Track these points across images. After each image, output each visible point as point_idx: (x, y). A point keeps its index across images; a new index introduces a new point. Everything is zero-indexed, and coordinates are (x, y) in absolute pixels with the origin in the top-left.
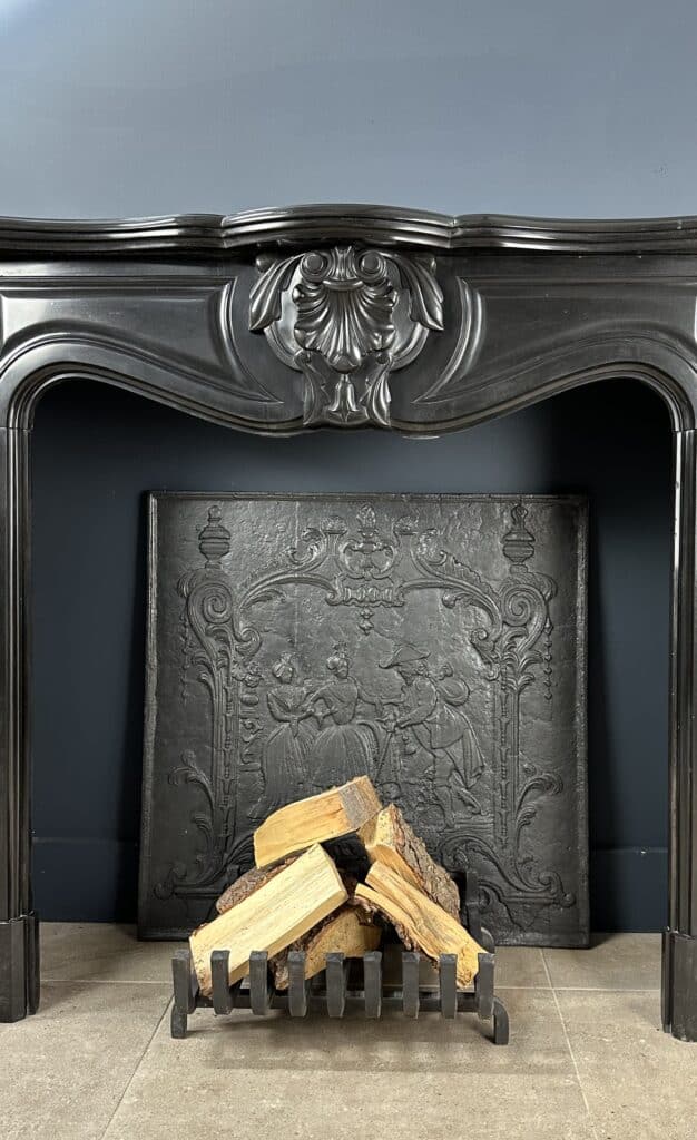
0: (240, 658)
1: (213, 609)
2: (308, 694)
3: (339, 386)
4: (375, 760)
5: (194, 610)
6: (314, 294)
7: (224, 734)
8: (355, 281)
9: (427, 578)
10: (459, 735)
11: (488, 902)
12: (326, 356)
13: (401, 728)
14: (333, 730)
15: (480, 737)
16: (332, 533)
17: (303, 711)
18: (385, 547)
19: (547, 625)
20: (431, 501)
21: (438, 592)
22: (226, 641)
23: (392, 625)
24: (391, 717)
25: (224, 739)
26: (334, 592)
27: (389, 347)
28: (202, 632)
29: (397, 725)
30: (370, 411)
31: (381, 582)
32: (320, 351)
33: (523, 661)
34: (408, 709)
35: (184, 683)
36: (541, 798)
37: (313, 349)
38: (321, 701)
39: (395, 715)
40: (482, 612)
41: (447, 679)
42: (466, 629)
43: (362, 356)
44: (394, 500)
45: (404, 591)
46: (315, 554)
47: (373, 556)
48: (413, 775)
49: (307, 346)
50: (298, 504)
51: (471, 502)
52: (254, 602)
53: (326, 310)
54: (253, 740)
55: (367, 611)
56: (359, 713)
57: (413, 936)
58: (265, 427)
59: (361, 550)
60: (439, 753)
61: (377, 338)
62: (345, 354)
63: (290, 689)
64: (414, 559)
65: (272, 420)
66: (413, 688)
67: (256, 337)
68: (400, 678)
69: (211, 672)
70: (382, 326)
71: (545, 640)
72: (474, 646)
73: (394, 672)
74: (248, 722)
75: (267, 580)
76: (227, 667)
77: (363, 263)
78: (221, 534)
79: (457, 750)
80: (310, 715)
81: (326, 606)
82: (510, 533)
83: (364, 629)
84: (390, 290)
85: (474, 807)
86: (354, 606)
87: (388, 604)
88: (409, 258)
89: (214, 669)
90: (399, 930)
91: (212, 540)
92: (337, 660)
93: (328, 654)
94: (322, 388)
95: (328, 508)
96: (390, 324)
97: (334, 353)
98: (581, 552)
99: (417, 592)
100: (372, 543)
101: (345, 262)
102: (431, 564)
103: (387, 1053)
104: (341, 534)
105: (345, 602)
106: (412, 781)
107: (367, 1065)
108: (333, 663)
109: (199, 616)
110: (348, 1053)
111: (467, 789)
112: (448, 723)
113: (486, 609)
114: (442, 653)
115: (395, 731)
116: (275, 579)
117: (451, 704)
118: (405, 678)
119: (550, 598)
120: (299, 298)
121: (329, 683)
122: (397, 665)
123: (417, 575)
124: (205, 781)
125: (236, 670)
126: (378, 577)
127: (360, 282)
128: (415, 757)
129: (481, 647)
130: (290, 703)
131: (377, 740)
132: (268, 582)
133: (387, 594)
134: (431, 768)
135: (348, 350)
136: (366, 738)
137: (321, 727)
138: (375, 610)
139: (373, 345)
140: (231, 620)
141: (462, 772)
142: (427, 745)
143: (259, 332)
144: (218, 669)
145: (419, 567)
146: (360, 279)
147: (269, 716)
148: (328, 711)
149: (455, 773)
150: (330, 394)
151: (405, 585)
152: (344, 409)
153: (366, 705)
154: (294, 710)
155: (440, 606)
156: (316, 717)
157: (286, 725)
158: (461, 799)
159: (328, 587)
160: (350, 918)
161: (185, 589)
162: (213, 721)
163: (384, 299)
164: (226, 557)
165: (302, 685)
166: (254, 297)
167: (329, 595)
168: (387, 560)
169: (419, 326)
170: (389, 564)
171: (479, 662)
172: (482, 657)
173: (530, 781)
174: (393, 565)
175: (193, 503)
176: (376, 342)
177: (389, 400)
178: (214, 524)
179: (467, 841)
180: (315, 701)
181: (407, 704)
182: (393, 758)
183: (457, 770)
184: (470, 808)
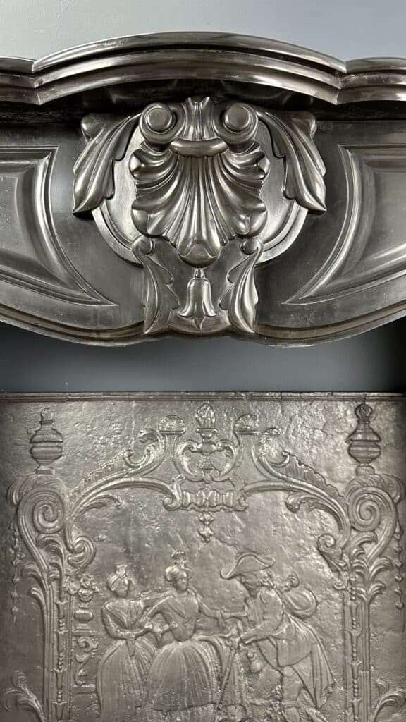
0: (72, 570)
1: (44, 518)
2: (145, 608)
3: (191, 285)
4: (219, 679)
5: (24, 520)
6: (159, 163)
7: (56, 653)
8: (214, 141)
9: (269, 480)
10: (307, 652)
12: (174, 246)
13: (245, 645)
14: (173, 648)
15: (330, 653)
16: (170, 433)
17: (140, 628)
18: (225, 448)
19: (397, 530)
20: (272, 399)
21: (281, 495)
22: (58, 553)
23: (234, 531)
24: (234, 631)
25: (56, 658)
26: (173, 497)
27: (257, 233)
28: (32, 544)
29: (242, 641)
30: (232, 317)
31: (221, 485)
32: (166, 239)
33: (372, 569)
34: (254, 624)
35: (13, 599)
37: (158, 236)
38: (159, 616)
39: (238, 629)
40: (326, 515)
41: (293, 590)
42: (311, 535)
43: (223, 244)
44: (233, 400)
45: (247, 494)
46: (153, 457)
47: (213, 457)
48: (259, 696)
49: (149, 231)
50: (134, 404)
51: (313, 400)
52: (87, 509)
53: (176, 183)
54: (87, 661)
55: (207, 516)
58: (95, 335)
59: (200, 451)
60: (287, 671)
61: (243, 221)
62: (199, 241)
63: (125, 603)
64: (255, 460)
65: (104, 328)
66: (258, 600)
67: (83, 223)
68: (241, 588)
69: (42, 586)
70: (250, 206)
71: (395, 546)
72: (321, 553)
73: (237, 583)
74: (82, 640)
75: (101, 485)
76: (59, 581)
77: (227, 118)
78: (53, 437)
79: (304, 667)
80: (148, 631)
81: (163, 510)
82: (354, 433)
83: (204, 536)
84: (260, 157)
86: (193, 511)
87: (230, 508)
88: (284, 119)
89: (45, 583)
91: (43, 444)
92: (176, 569)
93: (167, 564)
94: (169, 286)
95: (166, 408)
96: (260, 201)
97: (186, 240)
99: (259, 496)
100: (211, 443)
101: (201, 119)
102: (275, 465)
104: (179, 434)
105: (183, 507)
106: (258, 702)
108: (172, 574)
109: (29, 525)
111: (316, 708)
112: (296, 638)
113: (333, 513)
114: (287, 561)
115: (239, 647)
116: (110, 484)
117: (297, 616)
118: (249, 590)
119: (399, 501)
120: (138, 169)
121: (168, 597)
122: (241, 575)
123: (260, 477)
124: (37, 705)
125: (72, 586)
126: (218, 479)
127: (223, 144)
128: (261, 675)
129: (329, 555)
130: (125, 618)
131: (219, 657)
132: (102, 488)
133: (230, 497)
134: (278, 687)
135: (204, 236)
136: (207, 654)
137: (159, 645)
138: (215, 515)
139: (237, 229)
140: (63, 532)
141: (312, 691)
142: (275, 665)
143: (86, 216)
144: (50, 583)
145: (261, 468)
146: (222, 139)
147: (104, 633)
148: (167, 627)
149: (303, 692)
150: (181, 293)
151: (247, 488)
152: (198, 314)
153: (207, 619)
154: (131, 627)
155: (284, 511)
156: (154, 633)
157: (122, 643)
158: (311, 720)
159: (166, 492)
161: (14, 498)
162: (44, 640)
163: (253, 168)
164: (57, 462)
165: (136, 599)
166: (79, 171)
167: (167, 500)
168: (227, 461)
169: (296, 205)
170: (228, 466)
171: (327, 570)
172: (330, 566)
173: (383, 699)
174: (234, 467)
175: (25, 406)
176: (242, 225)
177: (256, 300)
178: (47, 428)
180: (153, 616)
181: (251, 618)
182: (237, 678)
183: (306, 689)
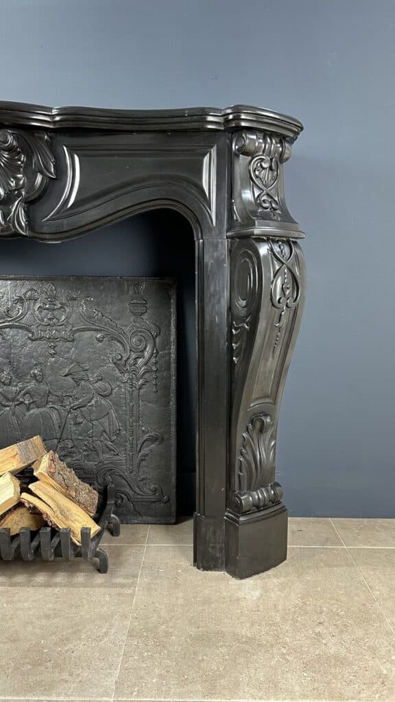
2: (20, 391)
4: (60, 427)
9: (86, 325)
10: (106, 413)
11: (122, 502)
13: (74, 410)
14: (34, 411)
16: (30, 299)
17: (18, 401)
18: (62, 307)
19: (155, 352)
20: (88, 280)
21: (93, 333)
23: (68, 352)
24: (68, 403)
26: (33, 334)
29: (71, 408)
31: (60, 327)
33: (142, 371)
34: (77, 399)
36: (153, 446)
38: (28, 395)
39: (70, 402)
40: (118, 344)
41: (99, 382)
42: (110, 354)
43: (5, 193)
44: (66, 280)
45: (74, 332)
46: (21, 311)
47: (55, 313)
48: (80, 435)
50: (9, 282)
55: (52, 344)
56: (50, 402)
57: (52, 519)
59: (48, 309)
60: (95, 423)
63: (9, 388)
64: (79, 314)
66: (80, 387)
68: (72, 381)
71: (153, 360)
72: (114, 363)
73: (69, 378)
79: (104, 421)
80: (22, 403)
81: (29, 341)
82: (133, 300)
83: (51, 354)
85: (114, 451)
86: (45, 341)
87: (66, 340)
90: (44, 516)
92: (36, 371)
93: (31, 369)
95: (28, 284)
98: (173, 310)
99: (81, 333)
100: (54, 305)
102: (89, 317)
103: (41, 578)
104: (36, 299)
105: (39, 339)
106: (80, 438)
108: (34, 374)
110: (20, 578)
111: (111, 441)
112: (100, 406)
113: (121, 343)
114: (96, 367)
115: (70, 411)
117: (101, 395)
118: (76, 382)
119: (156, 336)
121: (32, 385)
122: (71, 374)
123: (81, 323)
126: (59, 324)
128: (82, 425)
129: (118, 364)
130: (10, 396)
131: (60, 417)
133: (65, 335)
134: (91, 431)
136: (54, 415)
137: (28, 409)
138: (57, 343)
139: (11, 187)
141: (108, 433)
142: (89, 419)
148: (31, 401)
149: (104, 434)
151: (74, 329)
153: (54, 397)
154: (13, 400)
155: (95, 341)
156: (25, 404)
157: (8, 408)
158: (108, 447)
159: (29, 331)
160: (22, 510)
165: (16, 386)
167: (30, 335)
168: (62, 314)
170: (63, 318)
171: (117, 371)
172: (119, 370)
173: (146, 437)
174: (66, 318)
179: (111, 470)
180: (24, 395)
181: (76, 396)
182: (69, 426)
183: (105, 432)
184: (112, 452)
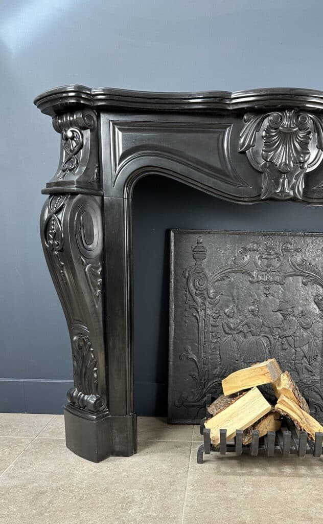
0: (210, 306)
1: (199, 284)
2: (240, 323)
3: (281, 180)
4: (269, 351)
5: (191, 284)
6: (274, 134)
7: (204, 339)
8: (294, 128)
9: (296, 271)
10: (307, 342)
12: (276, 165)
14: (251, 338)
15: (316, 343)
16: (253, 250)
17: (238, 330)
18: (277, 257)
20: (300, 236)
21: (300, 278)
22: (205, 299)
23: (279, 292)
24: (277, 333)
25: (203, 341)
26: (253, 277)
27: (306, 162)
28: (194, 294)
29: (280, 337)
30: (294, 193)
31: (274, 273)
32: (273, 163)
34: (285, 330)
35: (186, 316)
37: (271, 162)
38: (246, 326)
40: (319, 287)
41: (303, 317)
42: (312, 295)
43: (294, 165)
44: (282, 235)
45: (285, 277)
46: (245, 260)
47: (271, 261)
48: (286, 359)
49: (268, 160)
50: (237, 236)
51: (318, 236)
52: (217, 281)
53: (278, 143)
54: (216, 342)
55: (268, 286)
56: (263, 331)
57: (301, 425)
58: (242, 199)
59: (266, 258)
60: (298, 349)
61: (302, 157)
62: (285, 164)
63: (231, 320)
64: (290, 263)
65: (246, 196)
66: (287, 321)
67: (241, 155)
68: (281, 316)
69: (198, 312)
70: (305, 151)
72: (316, 303)
73: (278, 313)
74: (214, 334)
75: (223, 271)
76: (205, 310)
77: (299, 119)
78: (202, 250)
79: (305, 348)
80: (241, 332)
81: (249, 283)
83: (266, 294)
84: (310, 133)
85: (312, 372)
86: (261, 284)
87: (277, 283)
89: (199, 310)
91: (198, 252)
92: (253, 307)
94: (273, 181)
95: (252, 238)
96: (308, 150)
97: (281, 164)
99: (291, 278)
100: (271, 255)
101: (290, 118)
102: (299, 265)
104: (257, 250)
105: (258, 282)
106: (285, 361)
107: (282, 474)
108: (252, 309)
109: (192, 287)
111: (309, 365)
112: (303, 336)
114: (300, 306)
115: (278, 339)
116: (227, 271)
117: (304, 328)
118: (284, 316)
120: (266, 136)
121: (250, 318)
122: (281, 310)
123: (291, 270)
124: (195, 358)
125: (209, 312)
126: (273, 271)
127: (297, 128)
128: (287, 351)
129: (319, 303)
130: (232, 326)
131: (270, 343)
132: (223, 272)
133: (278, 279)
134: (294, 356)
135: (287, 162)
136: (265, 342)
137: (246, 337)
138: (271, 285)
139: (299, 160)
140: (207, 290)
141: (308, 358)
142: (293, 347)
143: (244, 153)
144: (201, 310)
145: (292, 266)
146: (297, 126)
147: (223, 332)
149: (304, 358)
150: (277, 184)
151: (286, 274)
152: (283, 191)
153: (266, 328)
154: (234, 329)
155: (301, 284)
156: (244, 333)
157: (230, 336)
158: (307, 369)
159: (250, 275)
161: (187, 275)
162: (198, 333)
163: (307, 137)
164: (204, 261)
165: (237, 319)
166: (242, 135)
167: (250, 279)
168: (278, 263)
169: (320, 151)
170: (278, 265)
171: (318, 310)
172: (319, 308)
174: (280, 265)
175: (190, 235)
176: (301, 159)
177: (304, 187)
178: (199, 245)
179: (308, 387)
180: (243, 326)
181: (284, 328)
182: (277, 351)
183: (306, 357)
184: (310, 373)
